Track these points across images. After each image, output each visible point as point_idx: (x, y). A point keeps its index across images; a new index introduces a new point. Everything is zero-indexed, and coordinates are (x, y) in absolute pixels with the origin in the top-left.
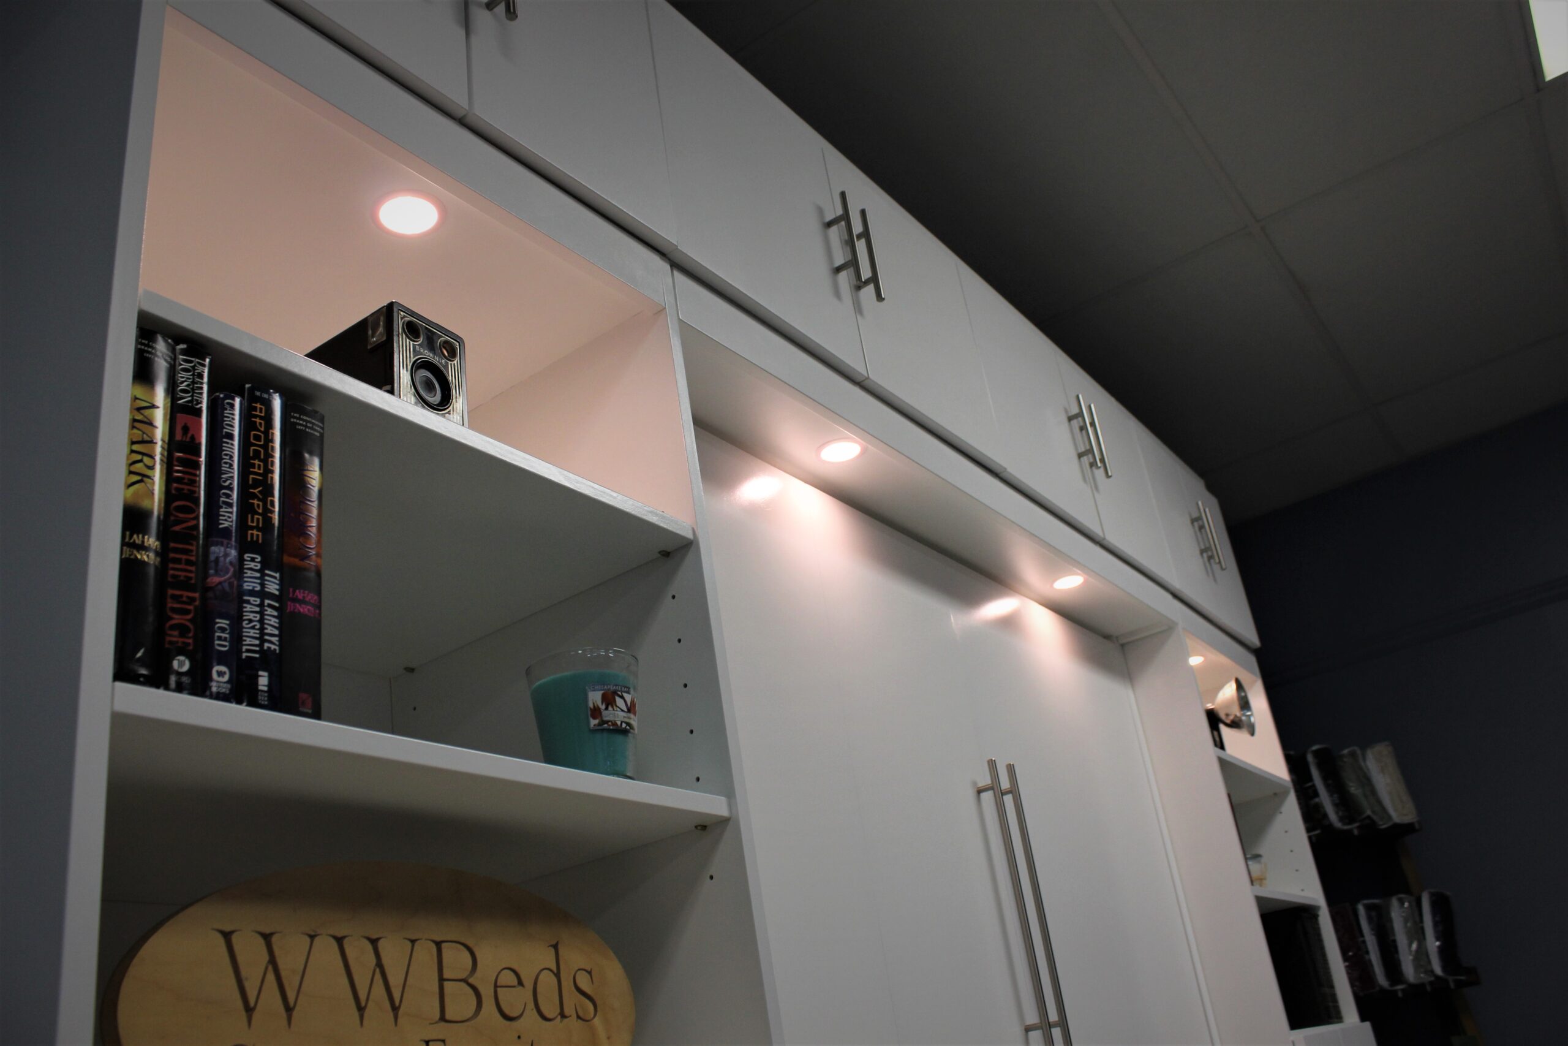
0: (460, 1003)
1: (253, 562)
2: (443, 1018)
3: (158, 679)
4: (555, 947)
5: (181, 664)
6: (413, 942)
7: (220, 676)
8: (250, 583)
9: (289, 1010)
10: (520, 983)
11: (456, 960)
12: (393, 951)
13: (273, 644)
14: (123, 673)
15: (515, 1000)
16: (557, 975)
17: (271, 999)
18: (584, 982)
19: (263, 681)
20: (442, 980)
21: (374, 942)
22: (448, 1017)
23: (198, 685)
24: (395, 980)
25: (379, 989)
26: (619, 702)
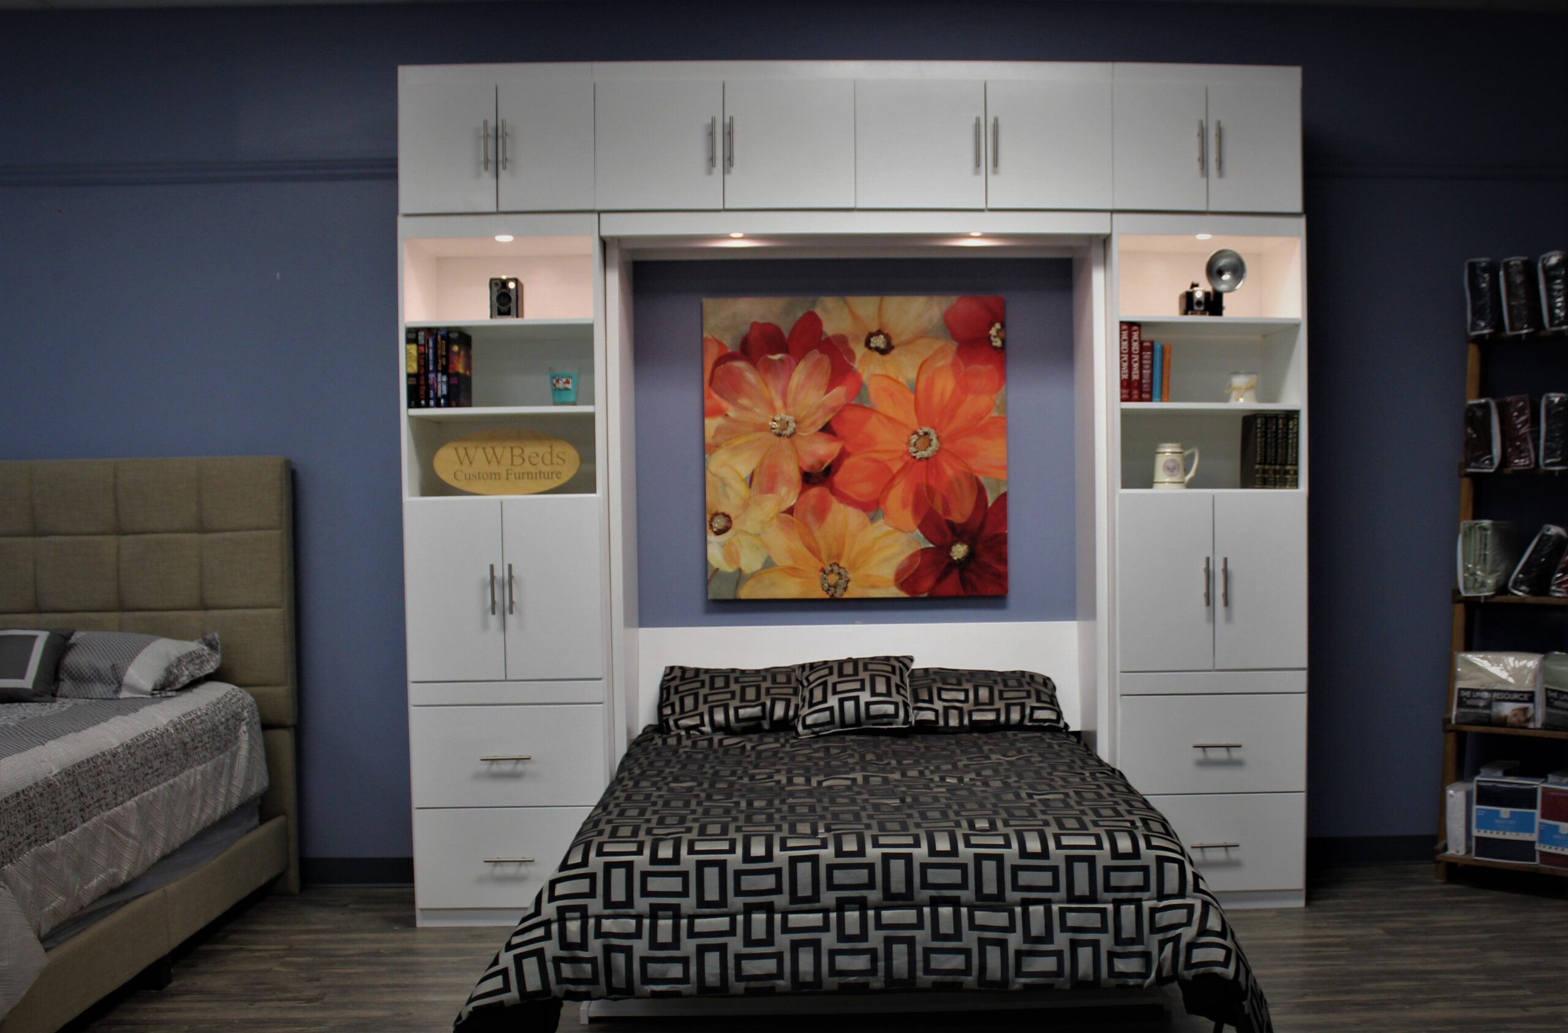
0: (518, 461)
1: (439, 375)
2: (512, 464)
3: (418, 406)
4: (551, 447)
5: (423, 402)
6: (504, 447)
7: (432, 403)
8: (439, 380)
9: (471, 463)
10: (537, 455)
11: (517, 451)
12: (499, 451)
13: (445, 392)
14: (410, 406)
15: (534, 460)
16: (551, 453)
17: (466, 461)
18: (561, 455)
19: (442, 401)
20: (512, 456)
21: (493, 449)
22: (514, 463)
23: (427, 406)
24: (499, 456)
25: (494, 459)
26: (560, 382)
